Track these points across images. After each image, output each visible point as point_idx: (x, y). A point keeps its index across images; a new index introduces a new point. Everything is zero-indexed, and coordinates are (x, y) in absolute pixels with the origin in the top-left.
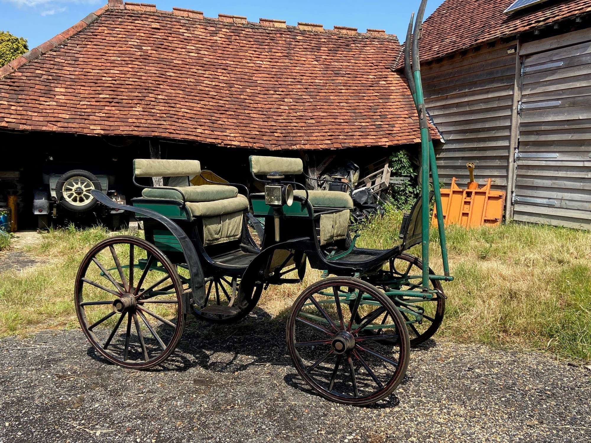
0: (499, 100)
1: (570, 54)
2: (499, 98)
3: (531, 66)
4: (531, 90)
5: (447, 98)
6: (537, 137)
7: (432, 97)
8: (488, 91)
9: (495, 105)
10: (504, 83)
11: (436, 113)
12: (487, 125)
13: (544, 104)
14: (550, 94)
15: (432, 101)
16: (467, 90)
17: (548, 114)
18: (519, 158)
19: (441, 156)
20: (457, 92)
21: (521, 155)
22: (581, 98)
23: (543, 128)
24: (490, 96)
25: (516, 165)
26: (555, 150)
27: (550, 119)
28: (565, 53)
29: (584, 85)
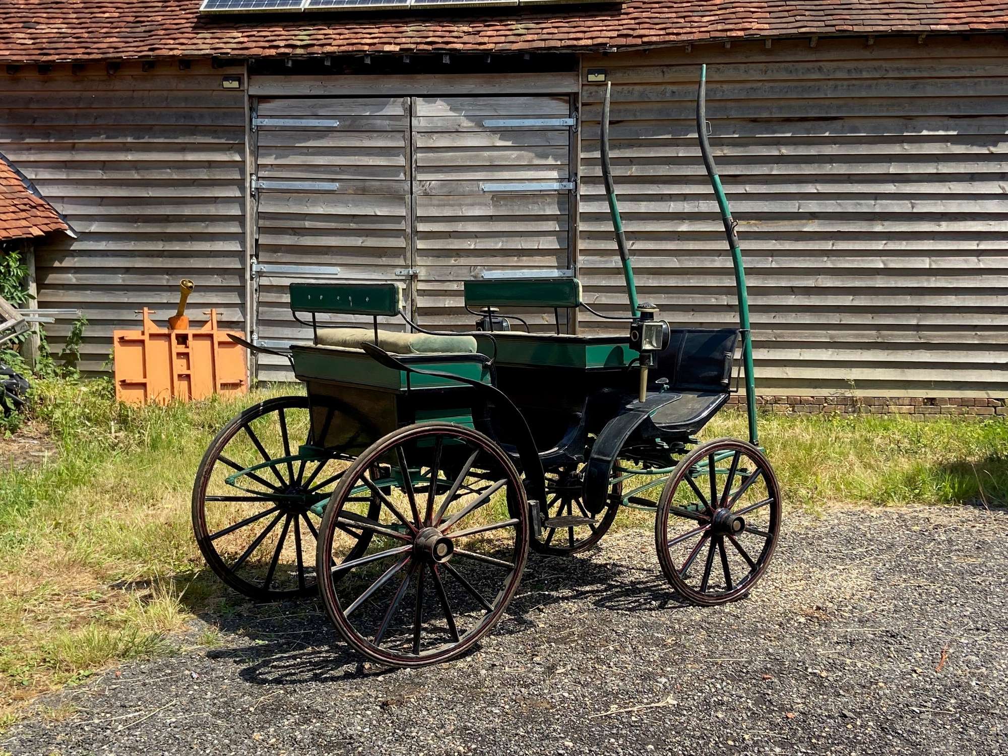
0: (210, 167)
1: (353, 111)
2: (210, 164)
3: (271, 117)
4: (276, 158)
5: (73, 148)
6: (296, 238)
7: (27, 141)
8: (183, 148)
9: (203, 175)
10: (218, 138)
11: (45, 175)
12: (187, 211)
13: (307, 185)
14: (316, 169)
15: (30, 149)
16: (129, 140)
17: (315, 203)
18: (260, 274)
19: (64, 264)
20: (102, 139)
21: (265, 268)
22: (378, 183)
23: (308, 224)
24: (191, 157)
25: (255, 286)
26: (334, 261)
27: (320, 211)
28: (341, 108)
29: (382, 164)
